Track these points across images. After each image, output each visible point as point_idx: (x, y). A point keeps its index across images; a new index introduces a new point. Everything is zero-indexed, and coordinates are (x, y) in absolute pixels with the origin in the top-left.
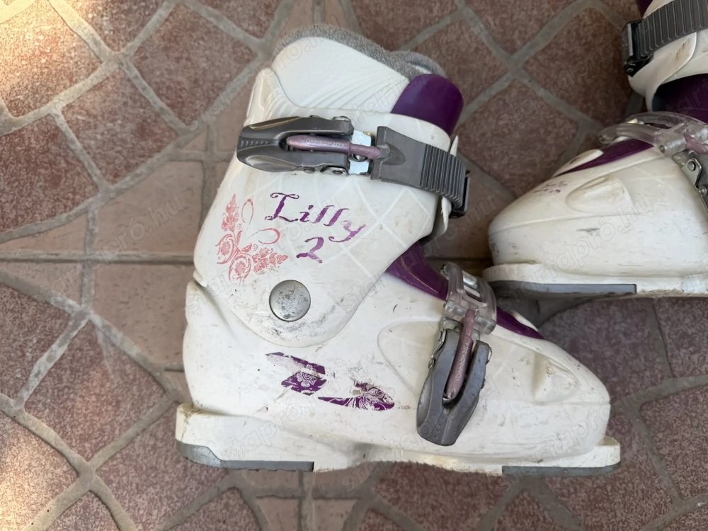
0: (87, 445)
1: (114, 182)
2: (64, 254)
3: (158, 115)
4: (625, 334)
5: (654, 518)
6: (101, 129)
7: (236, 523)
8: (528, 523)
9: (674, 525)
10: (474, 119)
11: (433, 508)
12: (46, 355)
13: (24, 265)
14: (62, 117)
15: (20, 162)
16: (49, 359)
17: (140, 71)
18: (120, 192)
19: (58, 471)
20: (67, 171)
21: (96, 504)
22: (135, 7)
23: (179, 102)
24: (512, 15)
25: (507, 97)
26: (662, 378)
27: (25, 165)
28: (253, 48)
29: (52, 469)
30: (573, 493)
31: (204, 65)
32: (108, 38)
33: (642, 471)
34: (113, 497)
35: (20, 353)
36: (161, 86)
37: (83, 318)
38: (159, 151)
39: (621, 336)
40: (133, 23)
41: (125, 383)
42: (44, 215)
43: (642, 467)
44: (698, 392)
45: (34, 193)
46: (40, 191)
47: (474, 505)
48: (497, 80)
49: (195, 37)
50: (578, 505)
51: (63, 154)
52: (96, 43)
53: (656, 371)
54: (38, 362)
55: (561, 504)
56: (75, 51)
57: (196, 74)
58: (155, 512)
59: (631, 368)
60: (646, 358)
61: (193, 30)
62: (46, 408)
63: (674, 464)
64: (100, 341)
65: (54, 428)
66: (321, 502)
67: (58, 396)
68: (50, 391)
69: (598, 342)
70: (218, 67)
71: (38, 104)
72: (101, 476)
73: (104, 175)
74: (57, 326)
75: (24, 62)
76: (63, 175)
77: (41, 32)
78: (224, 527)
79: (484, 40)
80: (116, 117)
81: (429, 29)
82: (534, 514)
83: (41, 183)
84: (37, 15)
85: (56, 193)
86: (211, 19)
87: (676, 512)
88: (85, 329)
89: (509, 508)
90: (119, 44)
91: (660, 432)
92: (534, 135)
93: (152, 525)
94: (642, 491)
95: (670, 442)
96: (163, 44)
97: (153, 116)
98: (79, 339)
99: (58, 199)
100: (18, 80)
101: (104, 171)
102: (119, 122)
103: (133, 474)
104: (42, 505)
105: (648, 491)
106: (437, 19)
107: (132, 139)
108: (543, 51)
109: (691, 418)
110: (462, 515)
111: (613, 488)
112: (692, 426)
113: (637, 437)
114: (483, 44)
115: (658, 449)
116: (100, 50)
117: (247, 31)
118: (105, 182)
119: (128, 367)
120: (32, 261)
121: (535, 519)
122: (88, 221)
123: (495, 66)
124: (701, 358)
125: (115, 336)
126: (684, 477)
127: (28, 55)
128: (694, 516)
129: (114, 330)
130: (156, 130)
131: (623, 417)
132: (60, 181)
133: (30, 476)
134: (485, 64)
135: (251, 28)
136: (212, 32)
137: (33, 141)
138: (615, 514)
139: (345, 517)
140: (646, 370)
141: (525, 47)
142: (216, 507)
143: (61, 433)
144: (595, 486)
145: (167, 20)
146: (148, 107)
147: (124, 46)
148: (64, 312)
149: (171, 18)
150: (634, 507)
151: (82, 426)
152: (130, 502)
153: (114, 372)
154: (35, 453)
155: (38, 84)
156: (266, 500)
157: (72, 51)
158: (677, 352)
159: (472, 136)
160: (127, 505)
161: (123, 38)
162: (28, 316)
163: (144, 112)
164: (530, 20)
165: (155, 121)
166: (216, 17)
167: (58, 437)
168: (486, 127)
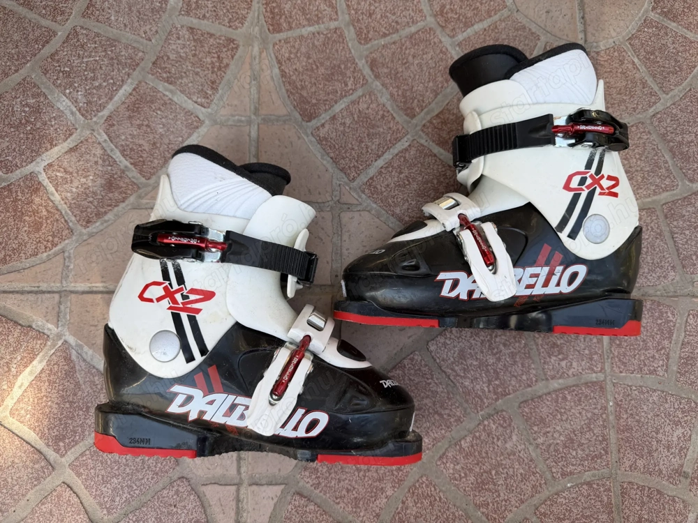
0: (61, 444)
1: (86, 227)
2: (44, 286)
3: (123, 172)
4: (505, 345)
5: (532, 496)
6: (76, 183)
7: (185, 507)
8: (426, 502)
9: (549, 503)
10: (380, 173)
11: (348, 491)
12: (28, 369)
13: (11, 295)
14: (44, 174)
15: (8, 211)
16: (31, 373)
17: (108, 136)
18: (91, 235)
19: (36, 466)
20: (47, 218)
21: (68, 492)
22: (105, 84)
23: (140, 161)
24: (413, 87)
25: (407, 155)
26: (536, 381)
27: (13, 214)
28: (201, 117)
29: (31, 464)
30: (463, 477)
31: (161, 130)
32: (82, 109)
33: (521, 458)
34: (83, 487)
35: (6, 369)
36: (125, 148)
37: (61, 339)
38: (123, 202)
39: (502, 347)
40: (103, 97)
41: (94, 391)
42: (28, 254)
43: (521, 455)
44: (566, 392)
45: (20, 236)
46: (24, 234)
47: (382, 488)
48: (399, 141)
49: (154, 108)
50: (468, 487)
51: (44, 204)
52: (72, 113)
53: (532, 376)
54: (21, 376)
55: (455, 486)
56: (55, 120)
57: (155, 138)
58: (117, 499)
59: (510, 373)
60: (522, 365)
61: (152, 102)
62: (27, 414)
63: (548, 452)
64: (74, 357)
65: (34, 430)
66: (254, 487)
67: (38, 403)
68: (31, 400)
69: (482, 352)
70: (173, 131)
71: (24, 164)
72: (73, 470)
73: (78, 221)
74: (38, 346)
75: (12, 130)
76: (44, 221)
77: (27, 105)
78: (175, 510)
79: (390, 109)
80: (89, 174)
81: (345, 99)
82: (432, 495)
83: (26, 228)
84: (24, 91)
85: (38, 236)
86: (167, 93)
87: (550, 491)
88: (61, 348)
89: (411, 491)
90: (91, 114)
91: (535, 425)
92: (429, 185)
93: (115, 510)
94: (521, 474)
95: (544, 434)
96: (127, 113)
97: (119, 173)
98: (56, 356)
99: (40, 241)
100: (8, 144)
101: (78, 218)
102: (91, 177)
103: (99, 468)
104: (23, 495)
105: (526, 475)
106: (351, 91)
107: (101, 191)
108: (437, 115)
109: (561, 413)
110: (372, 497)
111: (497, 472)
112: (562, 420)
113: (516, 430)
114: (388, 111)
115: (535, 440)
116: (76, 119)
117: (196, 102)
118: (80, 227)
119: (96, 378)
120: (17, 292)
121: (433, 499)
122: (65, 259)
123: (398, 129)
124: (568, 364)
125: (86, 353)
126: (556, 463)
127: (16, 124)
128: (564, 495)
129: (86, 348)
130: (121, 184)
131: (504, 413)
132: (41, 227)
133: (13, 471)
134: (390, 128)
135: (199, 100)
136: (168, 104)
137: (19, 194)
138: (499, 494)
139: (275, 500)
140: (523, 374)
141: (422, 114)
142: (168, 493)
143: (40, 435)
144: (482, 471)
145: (130, 94)
146: (115, 165)
147: (95, 116)
148: (44, 333)
149: (134, 92)
150: (514, 488)
151: (57, 428)
152: (96, 491)
153: (85, 382)
154: (18, 451)
155: (24, 147)
156: (210, 487)
157: (53, 120)
158: (548, 359)
159: (379, 187)
160: (94, 494)
161: (95, 109)
162: (14, 338)
163: (112, 170)
164: (427, 91)
165: (121, 177)
166: (171, 91)
167: (38, 438)
168: (390, 179)
